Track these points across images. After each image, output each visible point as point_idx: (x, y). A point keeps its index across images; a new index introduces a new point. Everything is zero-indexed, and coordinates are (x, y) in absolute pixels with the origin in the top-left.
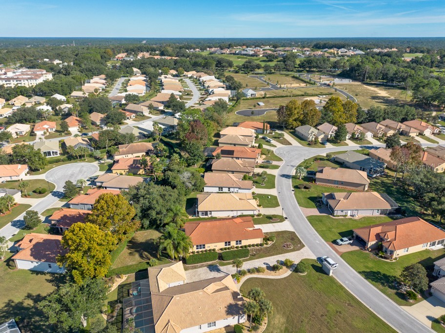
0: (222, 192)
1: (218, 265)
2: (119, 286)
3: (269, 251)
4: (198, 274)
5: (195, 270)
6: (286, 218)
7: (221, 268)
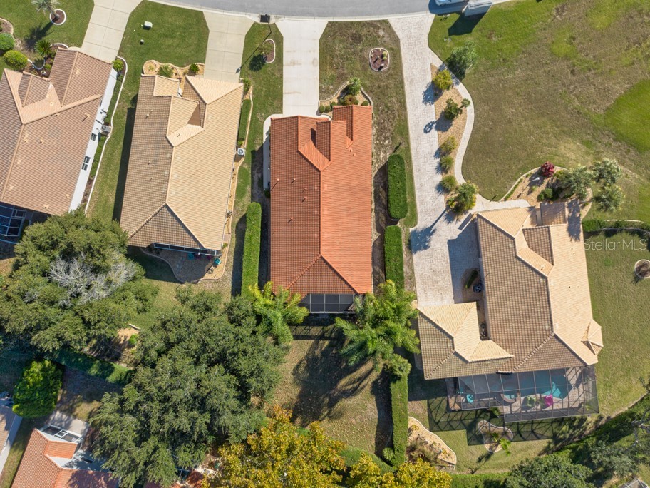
0: (91, 161)
1: (411, 230)
2: (431, 430)
3: (386, 106)
4: (430, 273)
5: (417, 280)
6: (265, 18)
7: (421, 224)
